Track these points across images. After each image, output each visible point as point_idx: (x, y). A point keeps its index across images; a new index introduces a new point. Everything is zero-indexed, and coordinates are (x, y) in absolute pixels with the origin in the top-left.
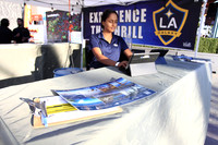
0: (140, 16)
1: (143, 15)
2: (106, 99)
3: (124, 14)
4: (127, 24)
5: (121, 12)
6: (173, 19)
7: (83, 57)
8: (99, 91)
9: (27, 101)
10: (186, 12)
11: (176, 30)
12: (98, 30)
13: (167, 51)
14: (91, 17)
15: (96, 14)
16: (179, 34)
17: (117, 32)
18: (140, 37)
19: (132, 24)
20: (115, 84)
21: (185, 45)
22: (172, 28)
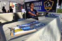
0: (40, 4)
1: (41, 4)
2: (32, 27)
3: (36, 3)
4: (37, 6)
5: (35, 3)
6: (49, 4)
7: (25, 16)
8: (30, 25)
9: (10, 28)
10: (53, 2)
11: (51, 7)
12: (29, 8)
13: (48, 13)
14: (27, 5)
15: (28, 4)
16: (51, 8)
17: (34, 9)
18: (41, 10)
19: (38, 6)
20: (34, 23)
21: (53, 11)
22: (49, 7)
